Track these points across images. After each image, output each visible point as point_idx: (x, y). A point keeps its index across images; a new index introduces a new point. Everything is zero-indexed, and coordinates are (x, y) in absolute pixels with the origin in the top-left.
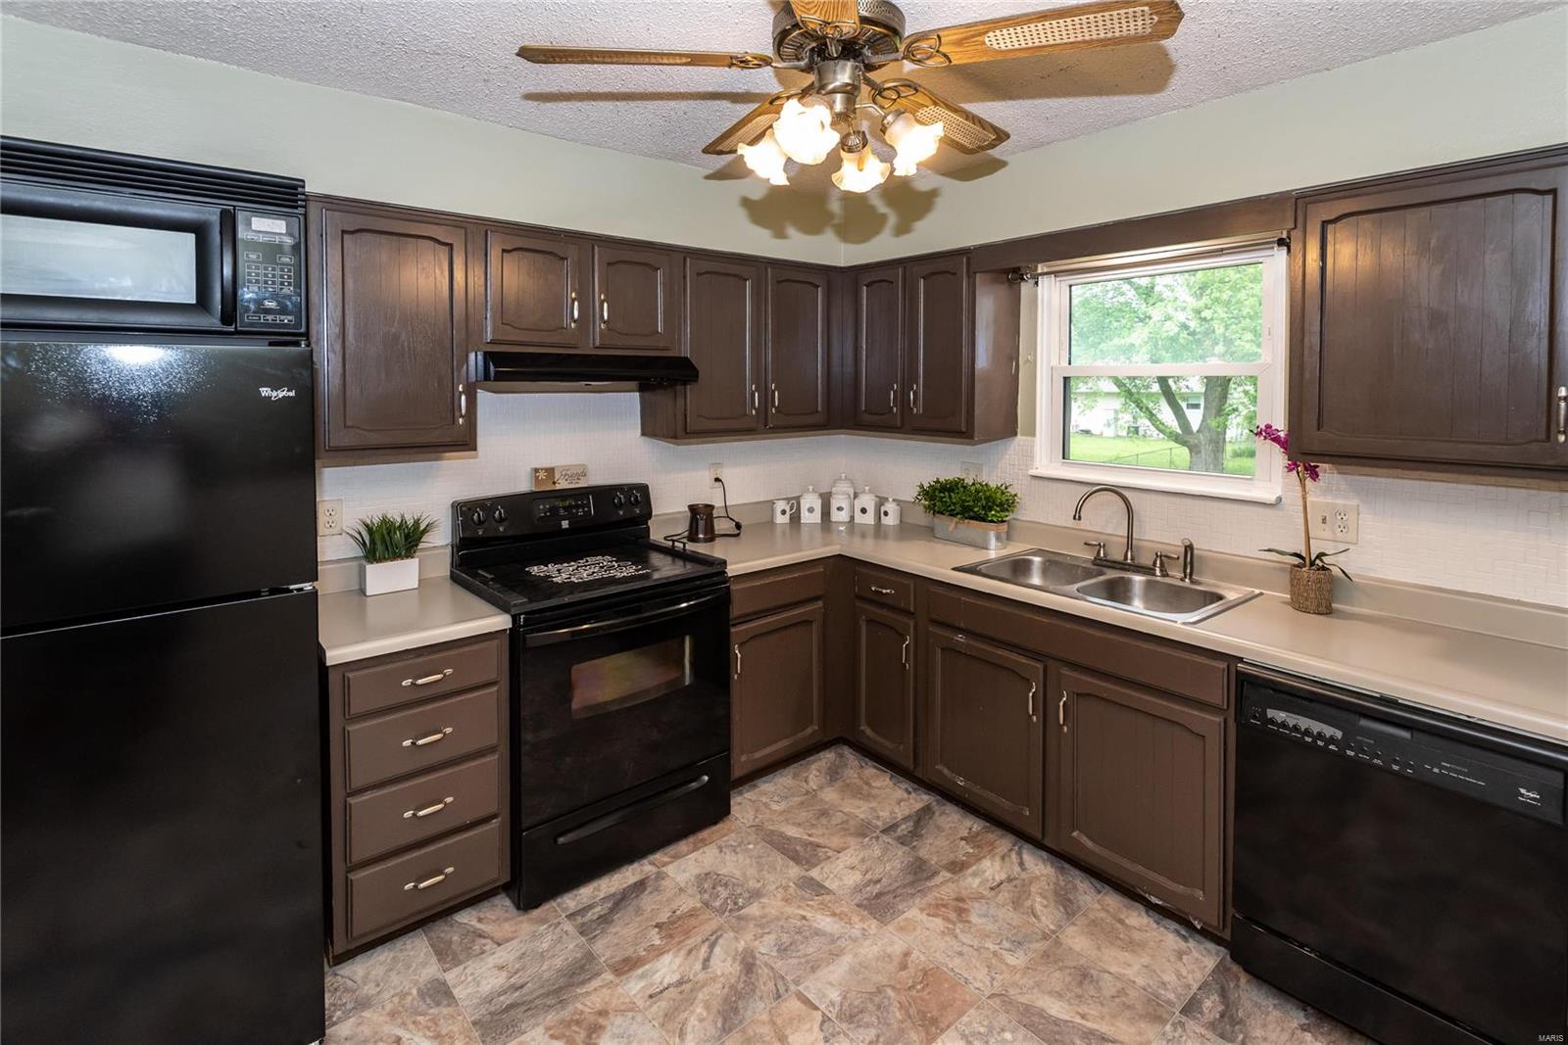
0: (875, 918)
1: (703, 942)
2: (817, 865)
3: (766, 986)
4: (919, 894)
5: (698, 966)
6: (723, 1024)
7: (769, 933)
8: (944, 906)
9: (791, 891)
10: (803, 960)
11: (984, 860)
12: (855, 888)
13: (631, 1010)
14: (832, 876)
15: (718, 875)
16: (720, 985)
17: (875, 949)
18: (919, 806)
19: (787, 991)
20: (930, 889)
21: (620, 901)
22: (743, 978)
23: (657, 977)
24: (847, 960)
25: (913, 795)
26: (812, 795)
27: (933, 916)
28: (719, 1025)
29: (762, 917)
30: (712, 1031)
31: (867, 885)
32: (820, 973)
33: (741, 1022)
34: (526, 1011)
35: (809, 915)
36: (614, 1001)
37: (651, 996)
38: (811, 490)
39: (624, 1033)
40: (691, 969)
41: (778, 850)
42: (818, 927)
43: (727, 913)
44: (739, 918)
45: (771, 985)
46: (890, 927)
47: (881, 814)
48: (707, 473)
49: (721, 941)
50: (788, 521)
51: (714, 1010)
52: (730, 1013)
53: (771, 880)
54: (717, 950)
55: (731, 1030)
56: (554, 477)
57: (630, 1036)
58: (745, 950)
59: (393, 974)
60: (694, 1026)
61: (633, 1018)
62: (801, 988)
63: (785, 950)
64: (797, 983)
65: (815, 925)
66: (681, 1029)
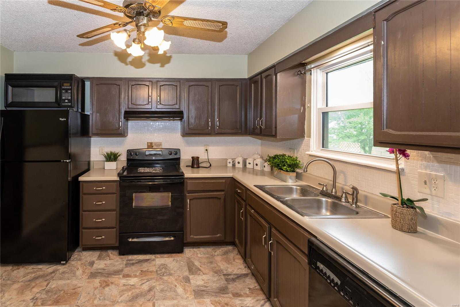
0: (194, 296)
1: (147, 279)
2: (194, 275)
3: (149, 297)
4: (215, 296)
5: (140, 284)
6: (131, 299)
7: (163, 285)
8: (219, 303)
9: (180, 278)
10: (164, 296)
11: (249, 298)
12: (197, 286)
13: (118, 286)
14: (195, 279)
15: (167, 266)
16: (140, 290)
17: (186, 303)
18: (244, 272)
19: (152, 300)
20: (221, 296)
21: (140, 262)
22: (146, 292)
23: (129, 282)
24: (175, 302)
25: (246, 269)
26: (213, 256)
27: (213, 304)
28: (130, 299)
29: (166, 281)
30: (128, 299)
31: (202, 286)
32: (165, 301)
33: (135, 301)
34: (101, 275)
35: (178, 286)
36: (117, 282)
37: (124, 285)
38: (240, 156)
39: (111, 289)
40: (138, 283)
41: (188, 266)
42: (177, 290)
43: (159, 276)
44: (160, 278)
45: (150, 297)
46: (196, 300)
47: (229, 270)
48: (203, 147)
49: (151, 281)
50: (232, 166)
51: (132, 295)
52: (134, 298)
53: (178, 273)
54: (148, 283)
55: (131, 301)
56: (152, 145)
57: (112, 290)
58: (154, 286)
59: (89, 256)
60: (125, 296)
61: (116, 287)
62: (156, 302)
63: (163, 291)
64: (157, 300)
65: (177, 289)
66: (122, 295)
